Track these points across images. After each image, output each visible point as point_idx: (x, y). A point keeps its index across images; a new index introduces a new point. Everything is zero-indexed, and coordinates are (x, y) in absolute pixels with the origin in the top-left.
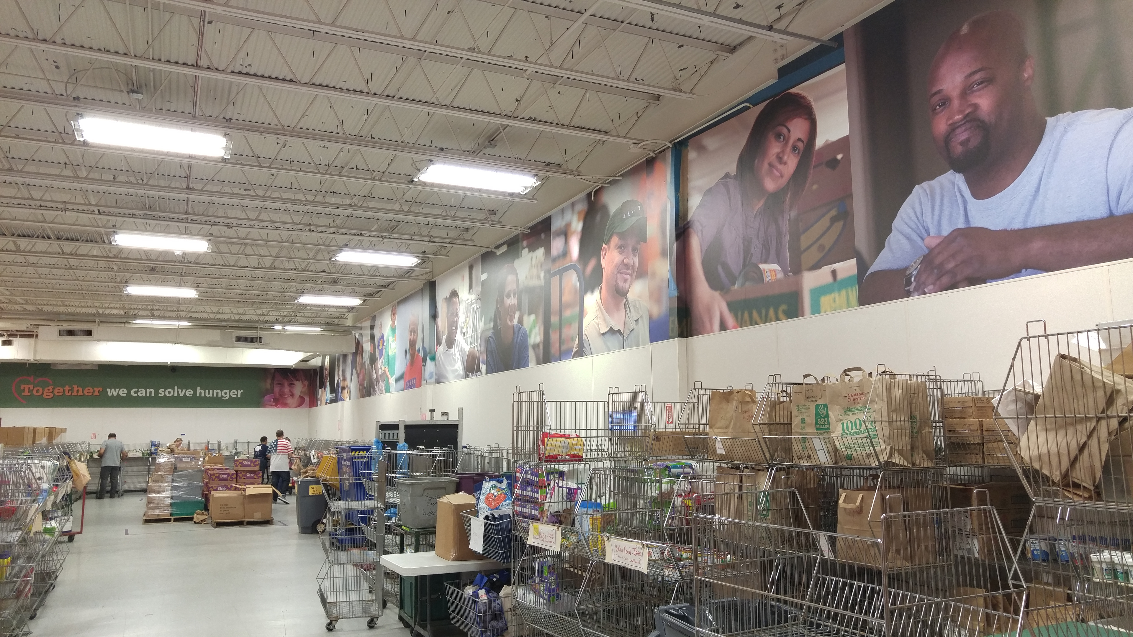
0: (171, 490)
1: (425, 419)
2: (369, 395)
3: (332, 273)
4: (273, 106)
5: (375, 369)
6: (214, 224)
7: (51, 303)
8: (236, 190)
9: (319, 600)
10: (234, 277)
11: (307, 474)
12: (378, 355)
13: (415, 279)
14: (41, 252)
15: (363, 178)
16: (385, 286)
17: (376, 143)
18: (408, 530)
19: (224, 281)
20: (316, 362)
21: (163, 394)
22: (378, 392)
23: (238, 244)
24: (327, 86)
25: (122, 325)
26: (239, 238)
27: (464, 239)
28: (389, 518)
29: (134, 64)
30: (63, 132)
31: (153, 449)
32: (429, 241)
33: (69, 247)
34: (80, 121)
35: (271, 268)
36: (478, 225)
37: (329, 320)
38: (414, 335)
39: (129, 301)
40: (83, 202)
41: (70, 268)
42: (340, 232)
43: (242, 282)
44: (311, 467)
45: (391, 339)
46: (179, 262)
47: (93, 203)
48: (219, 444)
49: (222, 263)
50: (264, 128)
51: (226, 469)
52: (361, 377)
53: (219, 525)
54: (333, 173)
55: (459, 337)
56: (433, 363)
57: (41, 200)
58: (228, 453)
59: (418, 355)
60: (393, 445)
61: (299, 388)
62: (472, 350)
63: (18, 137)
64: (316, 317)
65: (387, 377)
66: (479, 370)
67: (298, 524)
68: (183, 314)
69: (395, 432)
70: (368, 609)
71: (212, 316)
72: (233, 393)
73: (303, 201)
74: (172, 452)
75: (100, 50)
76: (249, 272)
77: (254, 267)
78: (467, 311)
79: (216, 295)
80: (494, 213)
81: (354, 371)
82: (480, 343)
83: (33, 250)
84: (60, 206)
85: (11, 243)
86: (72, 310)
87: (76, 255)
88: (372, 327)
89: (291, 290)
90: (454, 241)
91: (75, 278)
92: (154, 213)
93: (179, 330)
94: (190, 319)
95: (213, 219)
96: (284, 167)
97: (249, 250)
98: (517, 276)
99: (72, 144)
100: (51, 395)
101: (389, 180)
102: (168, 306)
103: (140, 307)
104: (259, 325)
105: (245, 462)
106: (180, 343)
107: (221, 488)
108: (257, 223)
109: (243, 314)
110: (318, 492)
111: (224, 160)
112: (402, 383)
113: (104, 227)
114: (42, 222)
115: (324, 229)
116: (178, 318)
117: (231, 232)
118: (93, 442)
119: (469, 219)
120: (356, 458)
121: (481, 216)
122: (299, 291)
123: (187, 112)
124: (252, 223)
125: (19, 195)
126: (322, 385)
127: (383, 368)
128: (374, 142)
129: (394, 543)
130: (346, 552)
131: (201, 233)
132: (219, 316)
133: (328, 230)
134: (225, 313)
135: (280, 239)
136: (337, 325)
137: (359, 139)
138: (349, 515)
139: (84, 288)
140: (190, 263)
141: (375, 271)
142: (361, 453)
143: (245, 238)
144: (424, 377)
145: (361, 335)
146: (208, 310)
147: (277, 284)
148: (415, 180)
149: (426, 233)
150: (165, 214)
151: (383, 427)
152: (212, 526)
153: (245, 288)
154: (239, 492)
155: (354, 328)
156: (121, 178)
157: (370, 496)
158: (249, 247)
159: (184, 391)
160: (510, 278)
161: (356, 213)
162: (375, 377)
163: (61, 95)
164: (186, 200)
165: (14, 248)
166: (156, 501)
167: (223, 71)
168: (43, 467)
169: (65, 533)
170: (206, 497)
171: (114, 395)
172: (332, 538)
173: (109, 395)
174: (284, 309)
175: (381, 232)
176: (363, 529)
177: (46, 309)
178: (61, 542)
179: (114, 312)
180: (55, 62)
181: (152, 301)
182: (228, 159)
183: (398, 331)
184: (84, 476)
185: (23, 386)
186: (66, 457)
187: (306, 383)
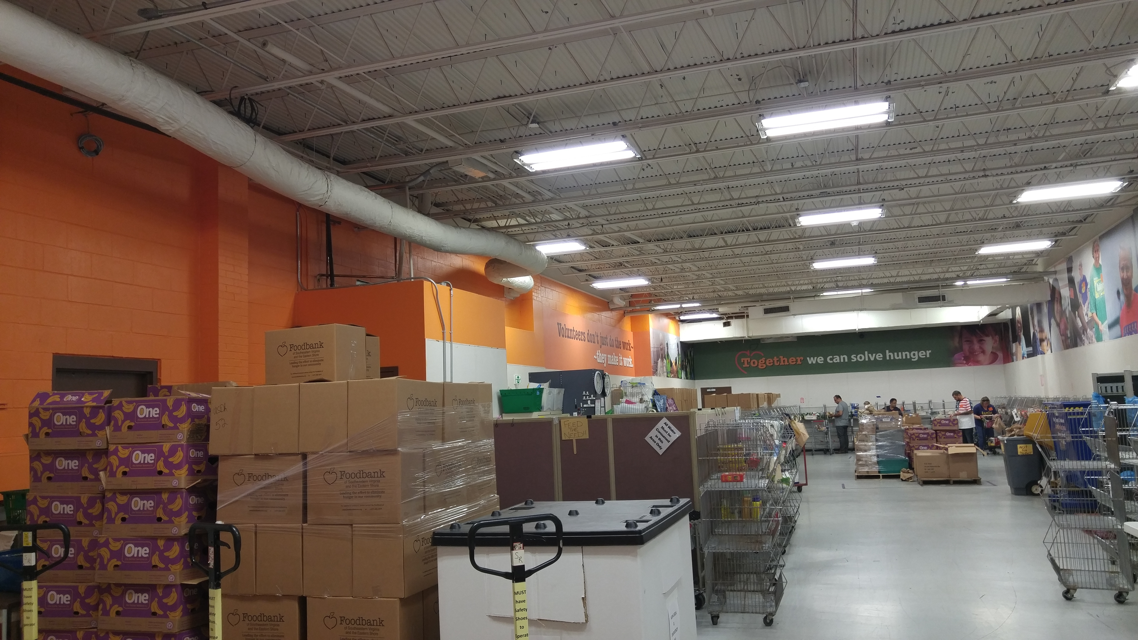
0: (877, 449)
2: (1075, 345)
3: (1013, 217)
4: (931, 55)
5: (1079, 316)
6: (885, 189)
7: (754, 286)
8: (902, 151)
9: (1050, 564)
10: (908, 238)
11: (1013, 433)
12: (1081, 301)
13: (1121, 206)
14: (743, 244)
15: (1042, 104)
16: (1081, 221)
17: (1056, 59)
19: (900, 244)
20: (1006, 315)
21: (855, 360)
22: (1086, 341)
23: (910, 204)
24: (989, 15)
25: (813, 299)
26: (911, 198)
28: (1126, 482)
29: (798, 56)
30: (749, 135)
31: (853, 411)
33: (763, 235)
34: (763, 121)
35: (946, 223)
37: (1015, 269)
38: (1127, 272)
39: (816, 276)
40: (770, 193)
41: (766, 254)
42: (1019, 171)
43: (917, 242)
44: (1014, 426)
45: (1096, 280)
46: (855, 233)
47: (778, 192)
48: (914, 404)
49: (896, 226)
50: (925, 80)
51: (925, 429)
52: (1062, 326)
53: (926, 483)
54: (1005, 108)
57: (739, 198)
58: (924, 414)
60: (1121, 400)
61: (990, 344)
63: (717, 149)
64: (1000, 267)
65: (1097, 324)
67: (1009, 484)
68: (864, 282)
69: (1120, 385)
70: (1113, 582)
71: (892, 280)
72: (922, 354)
73: (974, 146)
74: (871, 414)
75: (770, 52)
76: (924, 231)
77: (928, 225)
79: (894, 259)
81: (1053, 321)
83: (737, 243)
84: (753, 200)
85: (721, 240)
86: (771, 290)
87: (769, 241)
88: (1070, 270)
89: (970, 243)
91: (770, 262)
92: (828, 190)
93: (862, 297)
94: (871, 286)
95: (883, 185)
96: (949, 116)
97: (921, 209)
99: (758, 143)
100: (765, 366)
101: (1075, 98)
102: (850, 276)
103: (825, 280)
104: (940, 283)
105: (943, 422)
106: (865, 310)
107: (923, 448)
108: (927, 180)
109: (922, 274)
110: (1028, 452)
111: (888, 124)
113: (789, 212)
114: (742, 217)
115: (999, 172)
116: (861, 286)
117: (902, 194)
118: (803, 406)
120: (1070, 414)
122: (979, 242)
123: (847, 87)
124: (922, 181)
125: (723, 199)
126: (1016, 339)
127: (1090, 314)
128: (1053, 60)
130: (1072, 516)
131: (873, 201)
132: (899, 279)
133: (1005, 171)
134: (904, 276)
135: (953, 192)
136: (1026, 272)
137: (1034, 62)
138: (1071, 477)
139: (778, 269)
140: (865, 231)
141: (1066, 206)
142: (1077, 408)
143: (918, 197)
145: (1056, 280)
146: (888, 274)
147: (954, 239)
148: (1112, 88)
149: (1130, 148)
150: (838, 189)
151: (1102, 379)
152: (919, 483)
153: (922, 247)
154: (942, 451)
155: (1046, 273)
156: (798, 164)
157: (1098, 456)
158: (921, 206)
159: (874, 355)
161: (1036, 145)
162: (1080, 324)
163: (745, 102)
164: (856, 171)
165: (723, 244)
166: (864, 459)
167: (878, 35)
168: (772, 426)
169: (796, 484)
170: (909, 455)
171: (814, 362)
172: (1054, 501)
173: (810, 363)
174: (964, 263)
175: (1071, 159)
176: (1094, 493)
177: (751, 292)
178: (794, 492)
179: (804, 287)
180: (737, 75)
181: (835, 274)
182: (892, 122)
183: (1104, 269)
184: (803, 434)
185: (742, 360)
186: (787, 417)
187: (997, 338)
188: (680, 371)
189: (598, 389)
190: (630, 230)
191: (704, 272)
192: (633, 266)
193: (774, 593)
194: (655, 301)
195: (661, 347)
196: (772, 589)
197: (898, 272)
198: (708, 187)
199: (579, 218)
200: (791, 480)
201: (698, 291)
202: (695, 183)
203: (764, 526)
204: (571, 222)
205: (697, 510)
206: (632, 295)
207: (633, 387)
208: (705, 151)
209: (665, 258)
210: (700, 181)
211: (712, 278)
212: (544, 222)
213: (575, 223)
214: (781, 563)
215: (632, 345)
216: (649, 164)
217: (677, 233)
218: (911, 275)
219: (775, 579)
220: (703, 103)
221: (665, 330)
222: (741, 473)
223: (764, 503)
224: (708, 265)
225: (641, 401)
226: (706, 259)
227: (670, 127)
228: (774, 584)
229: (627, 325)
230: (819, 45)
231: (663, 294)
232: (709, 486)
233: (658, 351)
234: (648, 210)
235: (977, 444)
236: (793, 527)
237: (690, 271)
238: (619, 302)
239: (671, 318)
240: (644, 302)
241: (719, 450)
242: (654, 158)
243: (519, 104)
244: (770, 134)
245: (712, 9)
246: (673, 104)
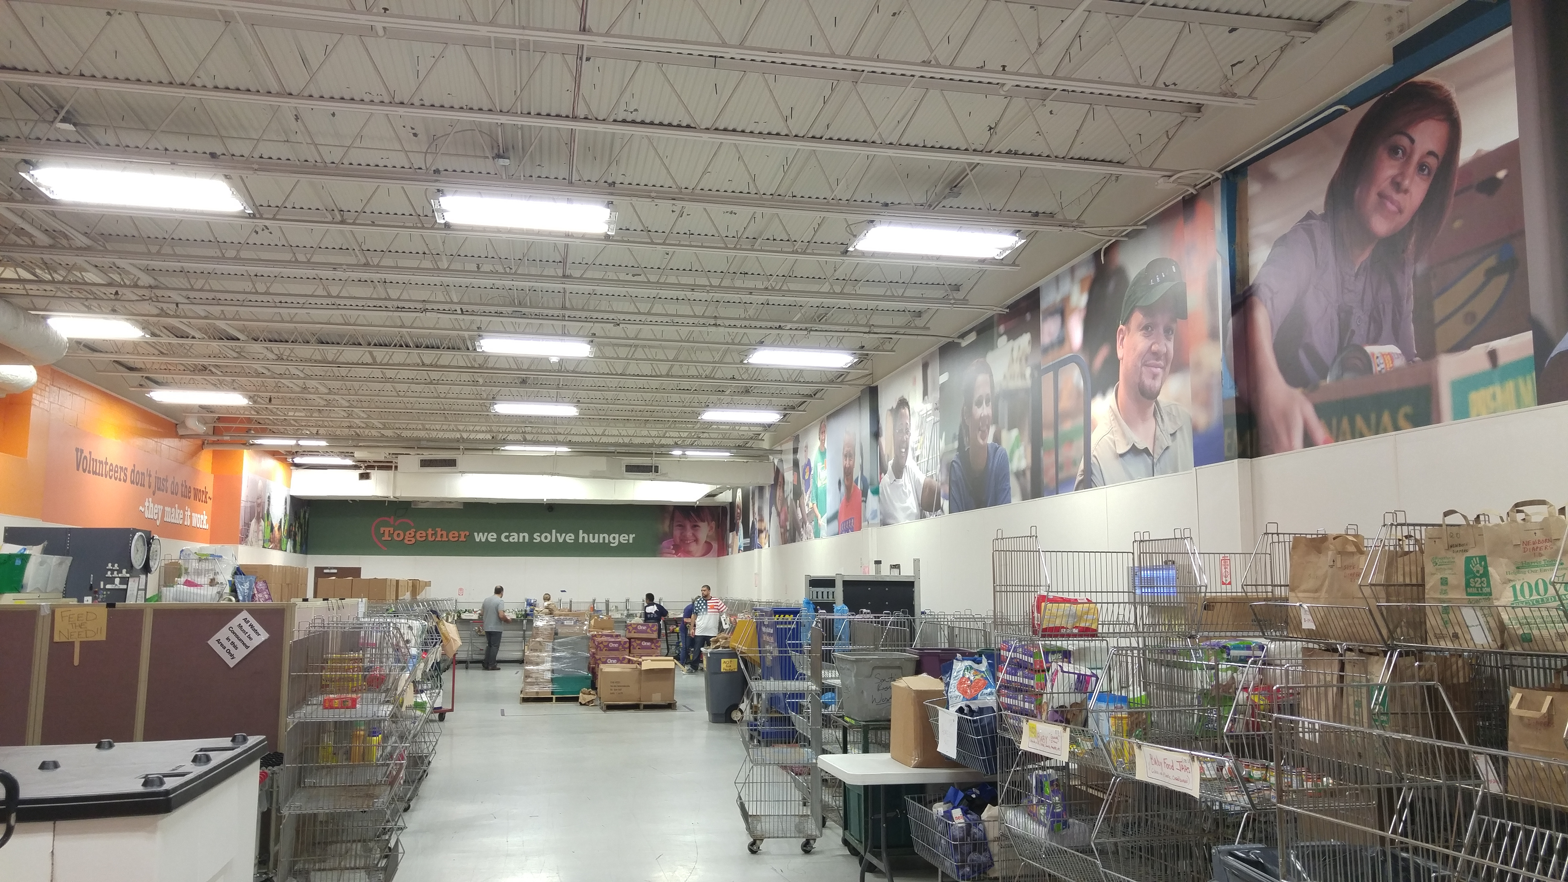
0: (552, 661)
1: (869, 573)
2: (793, 540)
3: (743, 380)
4: (666, 162)
5: (800, 506)
6: (596, 321)
7: (410, 426)
8: (622, 276)
9: (739, 810)
10: (622, 389)
12: (803, 488)
13: (851, 384)
14: (399, 365)
15: (781, 252)
16: (811, 396)
17: (799, 202)
18: (853, 722)
19: (610, 395)
20: (725, 497)
21: (539, 540)
22: (805, 537)
23: (626, 345)
24: (734, 130)
25: (490, 453)
26: (628, 338)
27: (916, 327)
28: (826, 705)
29: (499, 122)
30: (421, 215)
31: (528, 609)
32: (869, 333)
33: (429, 356)
34: (441, 199)
35: (667, 375)
36: (934, 307)
37: (740, 442)
38: (850, 460)
39: (497, 422)
40: (444, 300)
41: (431, 383)
42: (753, 325)
43: (632, 395)
45: (820, 466)
46: (555, 371)
47: (455, 300)
48: (607, 603)
49: (607, 371)
50: (656, 192)
51: (617, 636)
52: (783, 516)
53: (610, 708)
54: (743, 247)
55: (910, 462)
56: (876, 498)
57: (398, 300)
58: (619, 616)
59: (856, 488)
60: (829, 607)
61: (705, 531)
62: (928, 479)
63: (373, 224)
64: (724, 438)
65: (816, 517)
66: (939, 507)
67: (708, 710)
68: (561, 438)
69: (831, 590)
70: (801, 827)
71: (596, 439)
72: (624, 538)
73: (706, 286)
74: (551, 614)
75: (462, 108)
76: (641, 382)
77: (647, 376)
78: (921, 426)
79: (601, 412)
80: (957, 288)
81: (773, 509)
82: (940, 470)
83: (391, 362)
84: (419, 306)
85: (367, 354)
86: (434, 434)
87: (437, 366)
88: (795, 451)
89: (693, 404)
90: (902, 331)
91: (436, 395)
92: (524, 310)
93: (556, 457)
94: (569, 443)
95: (595, 315)
96: (682, 243)
97: (640, 354)
98: (991, 376)
99: (432, 228)
100: (413, 540)
101: (814, 252)
102: (542, 428)
103: (509, 429)
104: (654, 450)
106: (558, 474)
107: (611, 661)
108: (650, 318)
109: (633, 436)
110: (731, 669)
111: (607, 237)
112: (835, 525)
113: (468, 330)
114: (401, 327)
115: (732, 323)
116: (554, 443)
117: (618, 331)
118: (461, 599)
119: (922, 299)
120: (780, 623)
121: (939, 293)
122: (703, 404)
123: (560, 177)
124: (643, 318)
125: (375, 296)
126: (734, 528)
127: (811, 505)
128: (796, 202)
129: (834, 738)
130: (770, 749)
131: (581, 333)
132: (604, 440)
133: (738, 323)
134: (611, 436)
135: (679, 338)
136: (751, 448)
137: (777, 199)
138: (773, 699)
139: (446, 407)
140: (568, 372)
141: (797, 376)
142: (787, 616)
143: (636, 338)
144: (865, 516)
145: (781, 461)
146: (591, 432)
147: (675, 397)
148: (851, 249)
149: (864, 321)
150: (537, 311)
151: (815, 583)
152: (602, 708)
153: (636, 402)
154: (634, 666)
155: (772, 451)
156: (486, 268)
157: (801, 674)
158: (640, 350)
159: (564, 535)
160: (982, 378)
161: (773, 299)
162: (800, 516)
163: (420, 168)
164: (562, 291)
165: (370, 361)
166: (534, 675)
167: (604, 120)
168: (410, 628)
169: (436, 710)
170: (593, 671)
171: (483, 540)
172: (751, 730)
173: (478, 540)
174: (684, 428)
175: (806, 322)
176: (793, 719)
177: (406, 434)
178: (432, 721)
179: (480, 436)
180: (413, 129)
181: (524, 422)
182: (613, 236)
183: (828, 455)
184: (454, 640)
185: (382, 530)
186: (434, 616)
187: (713, 524)
188: (285, 540)
189: (137, 560)
190: (225, 319)
191: (337, 397)
192: (225, 374)
193: (385, 869)
194: (256, 430)
195: (259, 501)
196: (383, 863)
197: (605, 430)
198: (356, 275)
199: (136, 286)
200: (428, 705)
201: (326, 424)
202: (335, 267)
203: (381, 771)
204: (121, 291)
205: (281, 750)
206: (219, 419)
207: (200, 560)
208: (354, 224)
209: (279, 368)
210: (342, 264)
211: (348, 407)
212: (70, 283)
213: (128, 294)
214: (400, 823)
215: (210, 494)
216: (266, 227)
217: (301, 334)
218: (621, 436)
219: (390, 848)
220: (357, 156)
221: (266, 475)
222: (354, 696)
223: (386, 738)
224: (344, 388)
225: (213, 583)
226: (343, 378)
227: (304, 179)
228: (386, 857)
229: (205, 461)
230: (529, 113)
231: (270, 422)
232: (302, 715)
233: (252, 508)
234: (257, 293)
235: (677, 658)
236: (425, 771)
237: (317, 392)
238: (195, 425)
239: (278, 459)
240: (238, 430)
241: (326, 661)
242: (274, 219)
243: (41, 87)
244: (451, 217)
245: (384, 28)
246: (312, 147)
